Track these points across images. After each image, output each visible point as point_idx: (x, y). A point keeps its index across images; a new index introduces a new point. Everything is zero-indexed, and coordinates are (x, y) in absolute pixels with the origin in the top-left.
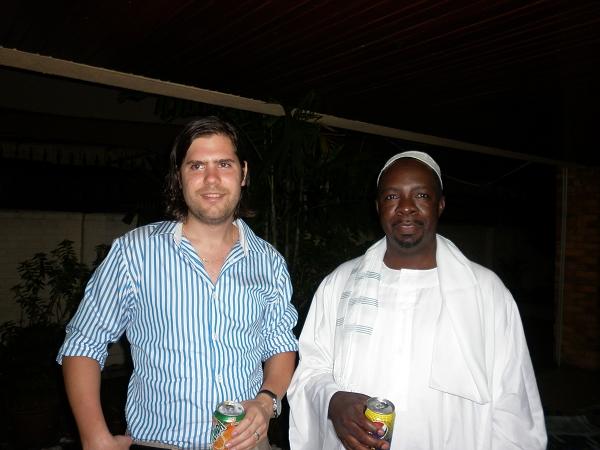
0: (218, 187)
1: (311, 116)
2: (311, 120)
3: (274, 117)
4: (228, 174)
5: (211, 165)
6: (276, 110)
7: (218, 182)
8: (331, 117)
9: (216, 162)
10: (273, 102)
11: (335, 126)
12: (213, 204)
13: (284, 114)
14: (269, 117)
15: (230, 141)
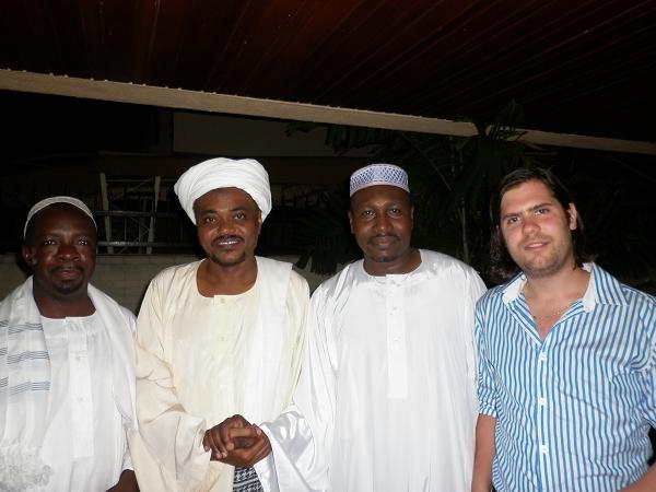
0: (539, 235)
1: (511, 133)
2: (511, 139)
3: (464, 137)
4: (546, 220)
5: (526, 214)
6: (467, 129)
7: (537, 230)
8: (538, 132)
9: (530, 210)
10: (462, 120)
11: (541, 142)
12: (538, 254)
13: (476, 133)
14: (457, 139)
15: (542, 185)
